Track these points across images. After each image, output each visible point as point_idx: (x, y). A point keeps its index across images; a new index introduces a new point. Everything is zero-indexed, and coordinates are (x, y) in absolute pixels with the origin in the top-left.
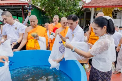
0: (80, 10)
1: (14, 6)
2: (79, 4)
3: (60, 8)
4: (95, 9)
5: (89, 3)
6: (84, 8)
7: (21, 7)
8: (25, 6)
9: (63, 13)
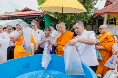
0: (92, 17)
1: (31, 16)
2: (91, 11)
3: (72, 16)
4: (109, 15)
5: (101, 10)
6: (96, 15)
7: (37, 16)
8: (40, 15)
9: (74, 20)
